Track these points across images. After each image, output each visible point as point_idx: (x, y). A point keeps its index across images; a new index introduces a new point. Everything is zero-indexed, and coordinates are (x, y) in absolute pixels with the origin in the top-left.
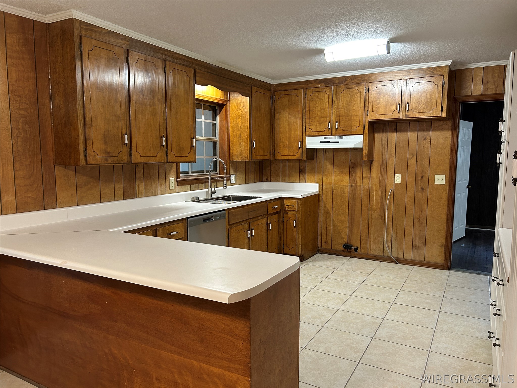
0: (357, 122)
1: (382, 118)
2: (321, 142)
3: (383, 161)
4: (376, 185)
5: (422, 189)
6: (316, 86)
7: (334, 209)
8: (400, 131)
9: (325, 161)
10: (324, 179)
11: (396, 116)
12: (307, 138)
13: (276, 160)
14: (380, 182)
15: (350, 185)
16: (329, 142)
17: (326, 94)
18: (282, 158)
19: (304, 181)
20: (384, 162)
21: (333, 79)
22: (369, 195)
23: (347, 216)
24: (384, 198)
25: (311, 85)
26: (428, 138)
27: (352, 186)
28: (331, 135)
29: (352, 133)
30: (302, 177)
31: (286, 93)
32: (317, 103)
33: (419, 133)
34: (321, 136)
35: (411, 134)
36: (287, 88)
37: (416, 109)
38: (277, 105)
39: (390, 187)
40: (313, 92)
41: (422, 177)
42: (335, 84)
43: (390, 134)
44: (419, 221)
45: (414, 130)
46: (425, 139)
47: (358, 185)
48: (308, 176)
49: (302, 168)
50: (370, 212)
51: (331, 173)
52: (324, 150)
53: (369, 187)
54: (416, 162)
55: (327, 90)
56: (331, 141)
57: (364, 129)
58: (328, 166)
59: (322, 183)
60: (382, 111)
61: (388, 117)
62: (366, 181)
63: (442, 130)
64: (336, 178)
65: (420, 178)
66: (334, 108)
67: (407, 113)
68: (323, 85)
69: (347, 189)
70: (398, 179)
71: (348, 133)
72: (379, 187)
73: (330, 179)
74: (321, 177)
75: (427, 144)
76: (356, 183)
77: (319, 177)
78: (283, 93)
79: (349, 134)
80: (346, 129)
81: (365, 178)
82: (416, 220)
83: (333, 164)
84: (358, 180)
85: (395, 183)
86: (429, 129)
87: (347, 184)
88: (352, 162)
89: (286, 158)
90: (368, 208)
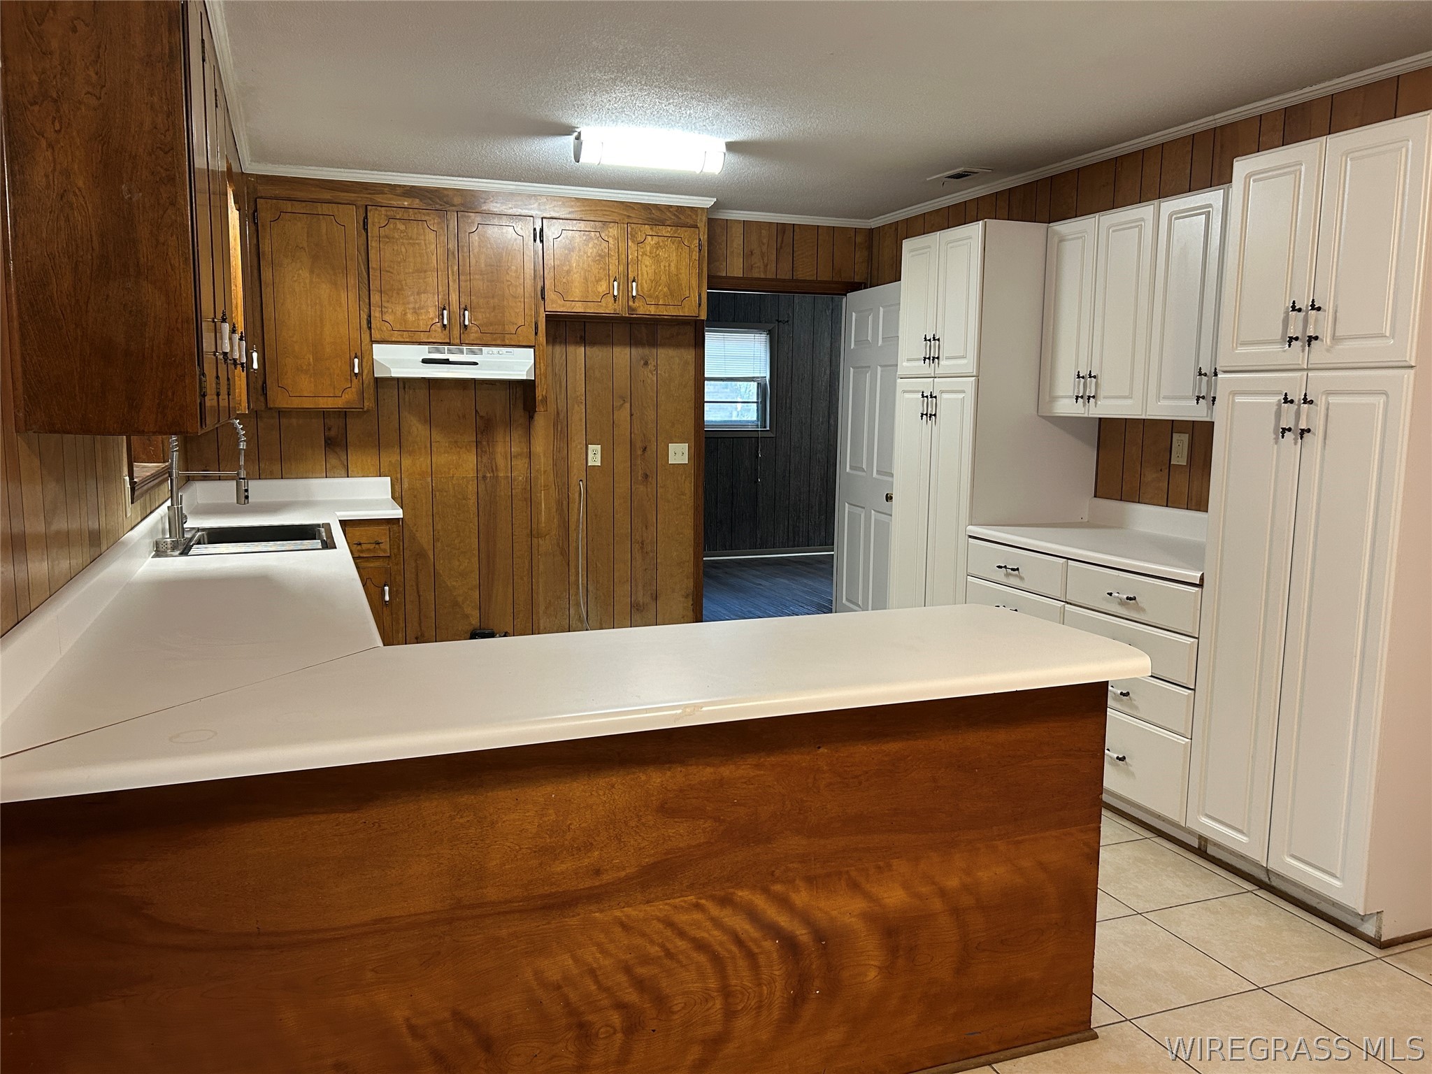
0: (521, 314)
1: (579, 308)
2: (425, 361)
3: (558, 413)
4: (545, 472)
5: (646, 476)
6: (395, 203)
7: (439, 545)
8: (593, 343)
9: (405, 414)
10: (407, 462)
11: (607, 308)
12: (374, 346)
13: (270, 409)
14: (555, 465)
15: (480, 475)
16: (447, 362)
17: (427, 230)
18: (296, 403)
19: (343, 472)
20: (561, 417)
21: (445, 192)
22: (530, 500)
23: (477, 559)
24: (565, 503)
25: (379, 199)
26: (652, 363)
27: (484, 477)
28: (449, 344)
29: (507, 342)
30: (333, 461)
31: (298, 207)
32: (403, 250)
33: (633, 350)
34: (420, 343)
35: (617, 350)
36: (300, 195)
37: (650, 296)
38: (267, 241)
39: (577, 474)
40: (389, 218)
41: (645, 449)
42: (454, 206)
43: (571, 349)
44: (642, 548)
45: (622, 343)
46: (646, 364)
47: (501, 474)
48: (354, 458)
49: (333, 433)
50: (534, 541)
51: (426, 447)
52: (401, 385)
53: (529, 480)
54: (631, 415)
55: (433, 221)
56: (452, 358)
57: (536, 334)
58: (416, 428)
59: (399, 476)
60: (577, 293)
61: (591, 309)
62: (520, 464)
63: (678, 345)
64: (441, 459)
65: (639, 452)
66: (453, 272)
67: (631, 303)
68: (416, 203)
69: (472, 488)
70: (595, 456)
71: (495, 340)
72: (551, 478)
73: (423, 462)
74: (395, 458)
75: (650, 375)
76: (494, 469)
77: (389, 457)
78: (288, 206)
79: (499, 342)
80: (491, 329)
81: (516, 457)
82: (636, 547)
83: (429, 421)
84: (500, 461)
85: (589, 465)
86: (653, 343)
87: (472, 474)
88: (481, 417)
89: (308, 404)
90: (529, 531)
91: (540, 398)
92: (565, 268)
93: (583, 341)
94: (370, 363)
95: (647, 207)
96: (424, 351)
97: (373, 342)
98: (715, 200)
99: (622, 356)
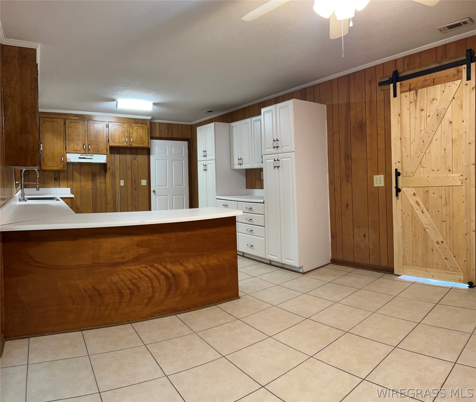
0: (103, 146)
1: (117, 145)
2: (79, 158)
3: (113, 172)
4: (109, 187)
5: (136, 188)
6: (72, 118)
7: (82, 206)
8: (121, 154)
9: (74, 172)
10: (74, 184)
11: (125, 144)
12: (67, 154)
13: (42, 170)
14: (112, 185)
15: (93, 188)
16: (85, 158)
17: (80, 125)
18: (48, 168)
19: (59, 187)
20: (113, 173)
21: (84, 115)
22: (106, 195)
23: (92, 210)
24: (115, 195)
25: (68, 117)
26: (137, 159)
27: (94, 188)
28: (85, 154)
29: (100, 153)
30: (56, 183)
31: (49, 119)
32: (74, 130)
33: (132, 156)
34: (78, 153)
35: (127, 156)
36: (49, 116)
37: (135, 142)
38: (42, 128)
39: (118, 188)
40: (71, 122)
41: (135, 181)
42: (86, 119)
43: (116, 155)
44: (135, 207)
45: (129, 154)
46: (135, 159)
47: (98, 188)
48: (61, 183)
49: (56, 176)
50: (107, 205)
51: (79, 180)
52: (73, 164)
53: (106, 189)
54: (131, 172)
55: (81, 122)
56: (86, 157)
57: (107, 151)
58: (77, 175)
59: (72, 188)
60: (117, 141)
61: (121, 145)
62: (103, 185)
63: (143, 154)
64: (83, 184)
65: (134, 182)
66: (86, 135)
67: (131, 143)
68: (77, 118)
69: (91, 191)
70: (122, 183)
71: (97, 153)
72: (111, 189)
73: (78, 184)
74: (71, 183)
75: (136, 162)
76: (96, 186)
77: (70, 183)
78: (47, 119)
79: (98, 153)
80: (96, 150)
81: (102, 183)
82: (134, 207)
83: (80, 174)
84: (98, 184)
85: (121, 185)
86: (137, 154)
87: (91, 187)
88: (93, 173)
89: (51, 168)
90: (105, 203)
91: (108, 168)
92: (114, 134)
93: (119, 153)
94: (66, 158)
95: (134, 119)
96: (79, 155)
97: (67, 153)
98: (151, 117)
99: (129, 157)
